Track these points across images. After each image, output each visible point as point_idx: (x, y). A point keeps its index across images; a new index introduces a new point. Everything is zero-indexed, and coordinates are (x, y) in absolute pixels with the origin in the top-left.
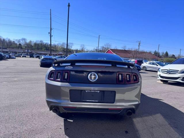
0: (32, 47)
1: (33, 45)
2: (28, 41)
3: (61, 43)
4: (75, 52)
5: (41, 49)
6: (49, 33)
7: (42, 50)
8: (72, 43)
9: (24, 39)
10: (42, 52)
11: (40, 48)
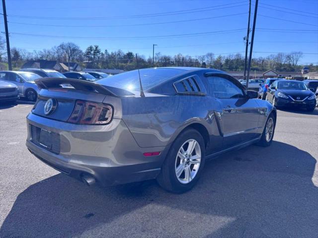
0: (222, 66)
1: (223, 62)
2: (216, 57)
3: (276, 54)
4: (303, 70)
5: (237, 68)
6: (244, 40)
7: (238, 70)
8: (299, 53)
9: (210, 55)
10: (237, 73)
11: (234, 67)
